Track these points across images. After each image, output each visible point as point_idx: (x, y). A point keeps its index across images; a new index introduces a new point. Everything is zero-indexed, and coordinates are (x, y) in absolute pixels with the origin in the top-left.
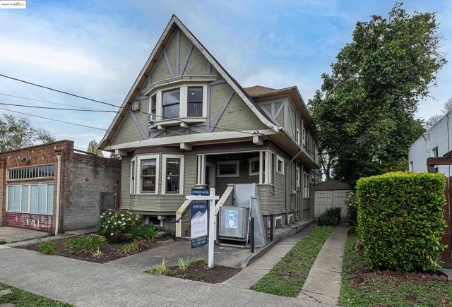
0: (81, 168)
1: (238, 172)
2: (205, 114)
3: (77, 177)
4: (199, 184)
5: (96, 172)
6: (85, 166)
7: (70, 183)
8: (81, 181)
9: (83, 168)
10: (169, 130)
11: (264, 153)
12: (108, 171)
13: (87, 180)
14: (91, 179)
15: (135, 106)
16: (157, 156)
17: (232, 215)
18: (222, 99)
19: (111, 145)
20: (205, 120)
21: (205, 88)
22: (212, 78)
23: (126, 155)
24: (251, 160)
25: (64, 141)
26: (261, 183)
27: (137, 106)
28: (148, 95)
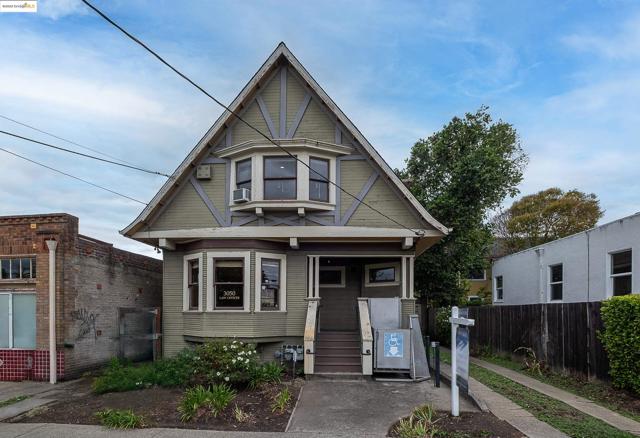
0: (90, 266)
1: (343, 281)
2: (333, 199)
3: (84, 282)
4: (311, 296)
5: (111, 274)
6: (94, 262)
7: (74, 293)
8: (90, 288)
9: (94, 267)
10: (269, 216)
11: (408, 259)
12: (127, 274)
13: (99, 287)
14: (105, 287)
15: (204, 172)
16: (246, 255)
17: (395, 340)
18: (359, 182)
19: (149, 230)
20: (333, 209)
21: (333, 163)
22: (345, 149)
23: (173, 248)
24: (368, 268)
25: (60, 216)
26: (404, 297)
27: (208, 172)
28: (228, 158)
